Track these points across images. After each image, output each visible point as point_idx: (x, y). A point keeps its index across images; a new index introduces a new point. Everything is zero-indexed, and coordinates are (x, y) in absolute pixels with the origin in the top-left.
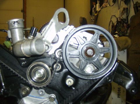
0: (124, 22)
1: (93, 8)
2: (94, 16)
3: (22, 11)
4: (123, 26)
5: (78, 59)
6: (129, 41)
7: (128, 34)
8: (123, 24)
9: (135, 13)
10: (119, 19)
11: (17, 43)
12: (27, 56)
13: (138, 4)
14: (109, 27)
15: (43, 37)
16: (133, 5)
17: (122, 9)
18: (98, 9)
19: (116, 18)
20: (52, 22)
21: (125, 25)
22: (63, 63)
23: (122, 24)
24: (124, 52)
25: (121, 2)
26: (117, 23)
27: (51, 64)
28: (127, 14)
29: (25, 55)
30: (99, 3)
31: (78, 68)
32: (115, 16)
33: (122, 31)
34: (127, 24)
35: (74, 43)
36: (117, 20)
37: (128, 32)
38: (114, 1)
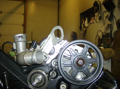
0: (108, 36)
1: (82, 24)
2: (83, 30)
3: (22, 25)
4: (108, 39)
5: (70, 68)
6: (113, 52)
7: (112, 46)
8: (108, 38)
9: (118, 29)
10: (104, 33)
11: (20, 53)
12: (28, 65)
14: (96, 39)
15: (42, 49)
17: (106, 25)
18: (86, 25)
19: (101, 33)
20: (50, 37)
21: (109, 38)
22: (58, 71)
23: (107, 38)
24: (109, 61)
25: (106, 19)
26: (103, 37)
27: (48, 72)
28: (111, 30)
29: (27, 64)
30: (87, 20)
31: (71, 75)
32: (101, 31)
33: (107, 43)
34: (111, 38)
35: (67, 55)
36: (103, 34)
37: (112, 45)
38: (100, 18)
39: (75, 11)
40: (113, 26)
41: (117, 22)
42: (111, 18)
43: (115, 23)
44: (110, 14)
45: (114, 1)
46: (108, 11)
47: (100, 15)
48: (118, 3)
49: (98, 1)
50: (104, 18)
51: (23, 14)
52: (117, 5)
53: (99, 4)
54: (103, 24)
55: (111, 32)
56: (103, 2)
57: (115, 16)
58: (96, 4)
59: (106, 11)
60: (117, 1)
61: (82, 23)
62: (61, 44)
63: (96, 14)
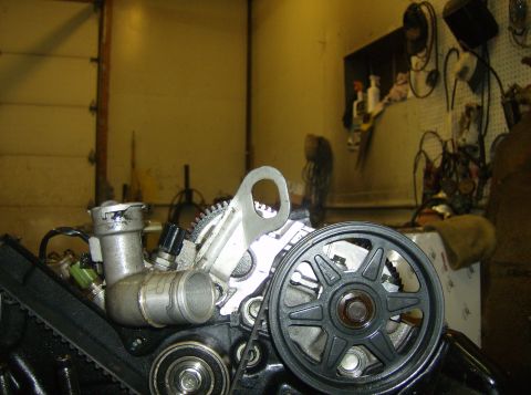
0: (469, 158)
1: (355, 104)
2: (358, 131)
3: (91, 109)
4: (467, 174)
5: (316, 331)
6: (490, 231)
7: (483, 202)
8: (466, 164)
9: (510, 126)
10: (449, 145)
12: (157, 326)
13: (518, 92)
14: (414, 172)
15: (204, 258)
16: (500, 95)
17: (460, 110)
18: (373, 107)
19: (439, 143)
20: (234, 211)
21: (472, 166)
23: (463, 164)
24: (472, 271)
25: (459, 82)
26: (444, 161)
28: (479, 129)
29: (150, 322)
30: (377, 85)
31: (318, 359)
32: (435, 134)
33: (464, 192)
34: (482, 165)
35: (303, 277)
36: (445, 147)
37: (485, 194)
38: (433, 79)
39: (324, 43)
40: (491, 113)
41: (505, 95)
42: (480, 79)
43: (500, 100)
44: (475, 60)
45: (493, 7)
46: (465, 50)
47: (431, 67)
48: (511, 13)
49: (423, 3)
50: (452, 77)
51: (93, 60)
52: (507, 25)
53: (428, 18)
54: (445, 105)
55: (481, 139)
56: (445, 11)
57: (496, 70)
58: (413, 16)
59: (460, 49)
60: (507, 3)
61: (356, 98)
62: (278, 237)
63: (414, 60)
